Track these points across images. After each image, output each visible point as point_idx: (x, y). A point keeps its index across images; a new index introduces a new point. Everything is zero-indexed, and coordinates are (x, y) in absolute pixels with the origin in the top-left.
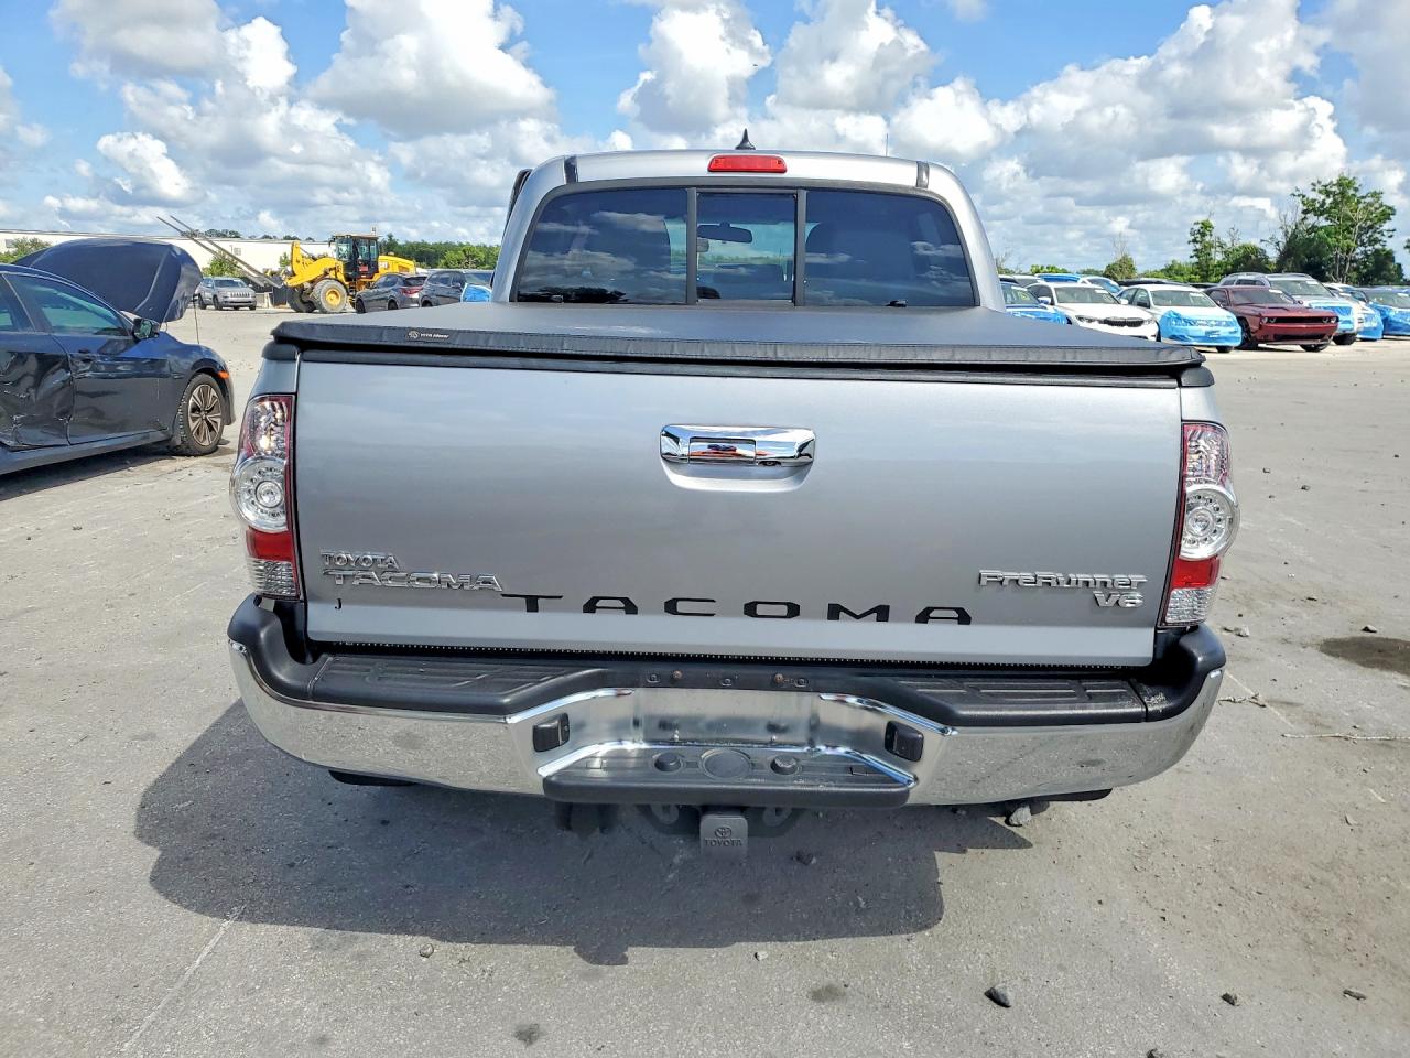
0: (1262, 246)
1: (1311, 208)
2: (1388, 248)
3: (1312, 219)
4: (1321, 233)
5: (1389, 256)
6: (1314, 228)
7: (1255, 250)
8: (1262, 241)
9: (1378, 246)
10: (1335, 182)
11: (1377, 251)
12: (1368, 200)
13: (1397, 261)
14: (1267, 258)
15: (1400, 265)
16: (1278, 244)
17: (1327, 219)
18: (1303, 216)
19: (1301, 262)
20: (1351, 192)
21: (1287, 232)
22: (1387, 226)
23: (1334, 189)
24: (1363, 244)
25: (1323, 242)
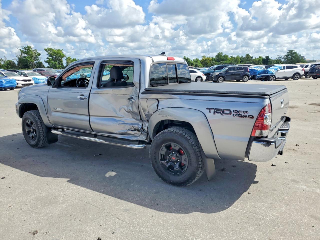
0: (13, 60)
1: (22, 52)
2: (41, 61)
3: (23, 55)
4: (26, 58)
5: (41, 63)
6: (24, 57)
7: (12, 61)
8: (13, 59)
9: (39, 61)
10: (27, 47)
11: (39, 62)
12: (34, 51)
13: (43, 64)
14: (15, 63)
15: (44, 65)
16: (17, 60)
17: (26, 55)
18: (21, 54)
19: (23, 64)
20: (31, 49)
21: (18, 57)
22: (39, 57)
23: (27, 48)
24: (35, 60)
25: (27, 60)
